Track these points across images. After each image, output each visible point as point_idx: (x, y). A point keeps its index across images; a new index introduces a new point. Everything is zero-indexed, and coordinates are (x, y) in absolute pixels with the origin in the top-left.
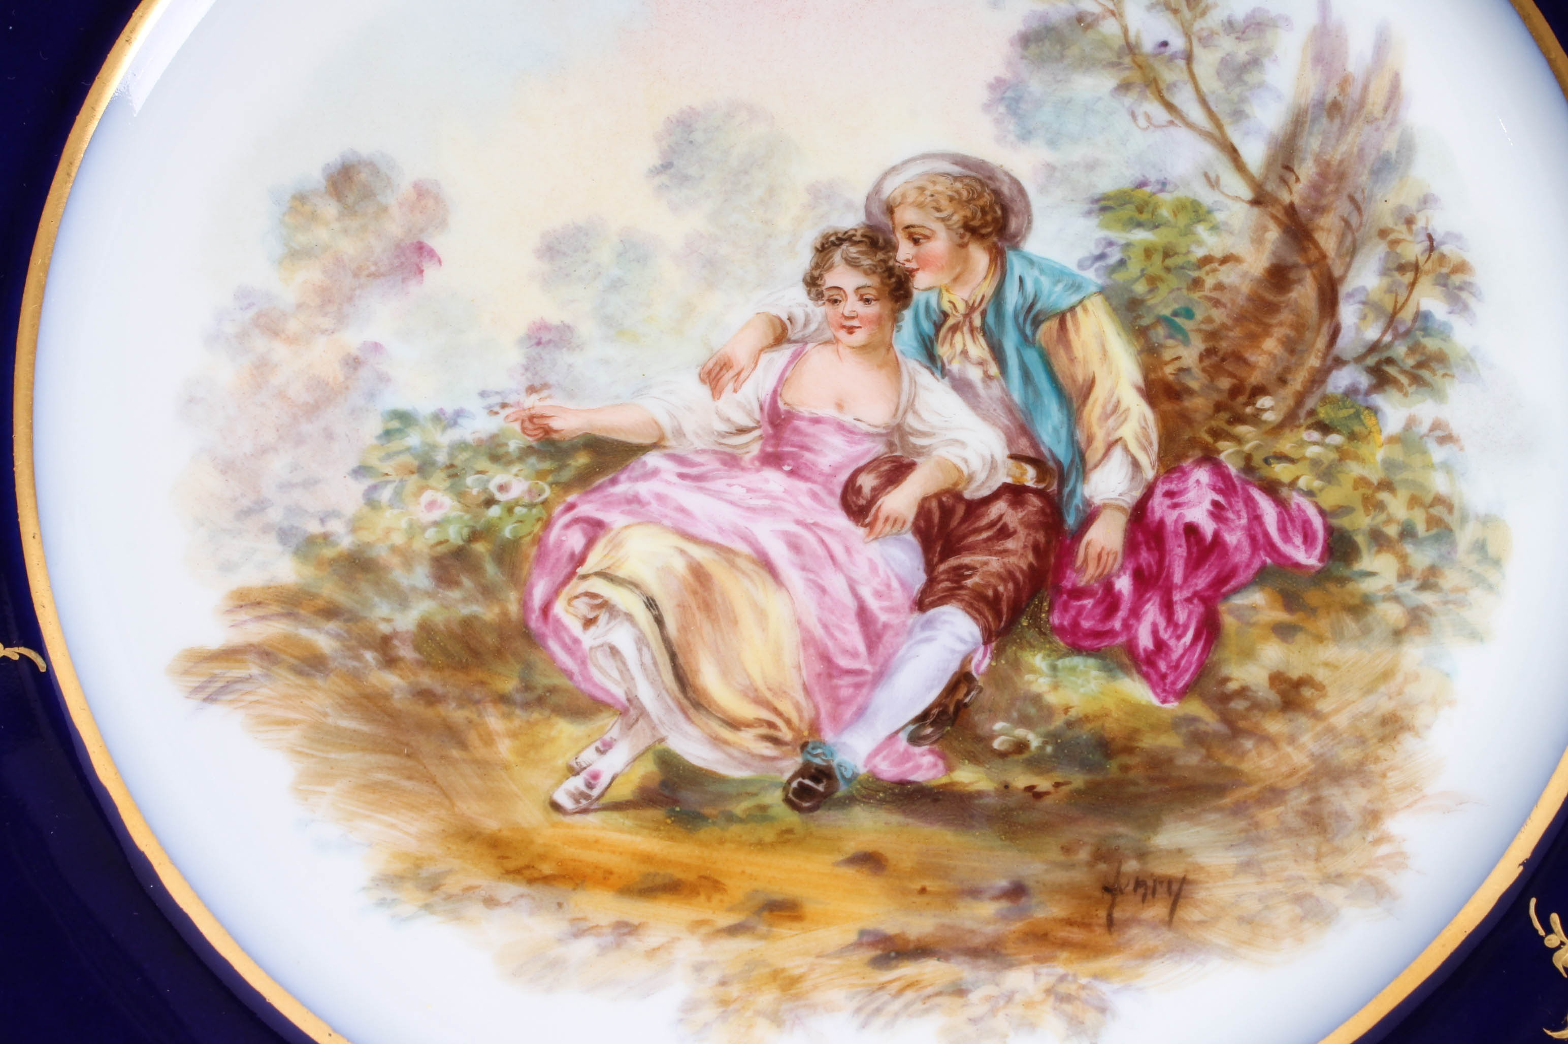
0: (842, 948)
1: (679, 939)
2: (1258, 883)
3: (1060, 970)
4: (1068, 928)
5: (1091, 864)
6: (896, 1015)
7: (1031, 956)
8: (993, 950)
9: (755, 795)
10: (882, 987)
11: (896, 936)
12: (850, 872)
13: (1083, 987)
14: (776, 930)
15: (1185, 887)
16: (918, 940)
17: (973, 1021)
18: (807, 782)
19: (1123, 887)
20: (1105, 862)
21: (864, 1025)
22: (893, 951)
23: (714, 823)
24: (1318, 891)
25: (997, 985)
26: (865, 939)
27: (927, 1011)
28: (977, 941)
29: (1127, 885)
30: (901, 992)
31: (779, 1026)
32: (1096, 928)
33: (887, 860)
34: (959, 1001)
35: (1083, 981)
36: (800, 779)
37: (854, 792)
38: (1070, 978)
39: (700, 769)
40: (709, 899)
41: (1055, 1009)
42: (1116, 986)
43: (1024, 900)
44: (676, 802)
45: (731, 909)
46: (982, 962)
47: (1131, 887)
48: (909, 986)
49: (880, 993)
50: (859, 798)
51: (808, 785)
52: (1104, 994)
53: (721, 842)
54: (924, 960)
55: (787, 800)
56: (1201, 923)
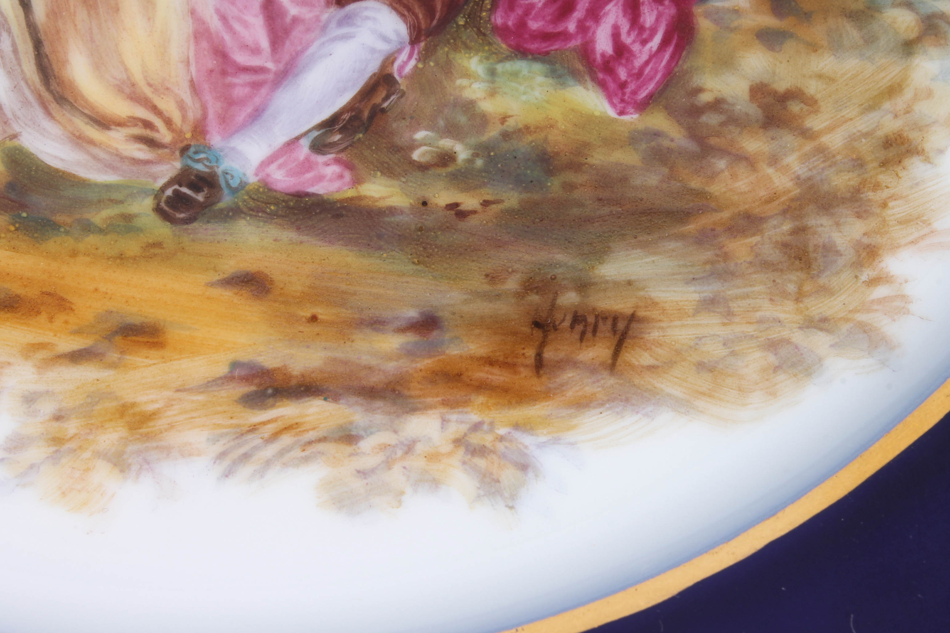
0: (209, 382)
1: (9, 364)
2: (724, 324)
3: (474, 417)
4: (487, 368)
5: (520, 295)
6: (268, 463)
7: (439, 399)
8: (394, 390)
9: (121, 202)
10: (253, 429)
11: (275, 370)
12: (227, 294)
13: (501, 439)
14: (129, 358)
15: (634, 325)
16: (303, 376)
17: (362, 473)
18: (185, 190)
19: (557, 323)
20: (537, 293)
21: (227, 474)
22: (270, 387)
23: (67, 233)
24: (798, 337)
25: (396, 432)
26: (237, 373)
27: (306, 460)
28: (374, 379)
29: (563, 320)
30: (275, 436)
31: (122, 471)
32: (522, 369)
33: (272, 282)
34: (348, 449)
35: (502, 431)
36: (176, 187)
37: (240, 204)
38: (486, 427)
39: (57, 171)
40: (51, 319)
41: (464, 463)
42: (542, 439)
43: (435, 333)
44: (23, 206)
45: (78, 332)
46: (379, 403)
47: (567, 324)
48: (287, 429)
49: (250, 436)
50: (245, 210)
51: (185, 194)
52: (526, 447)
53: (74, 254)
54: (307, 399)
55: (158, 210)
56: (651, 368)
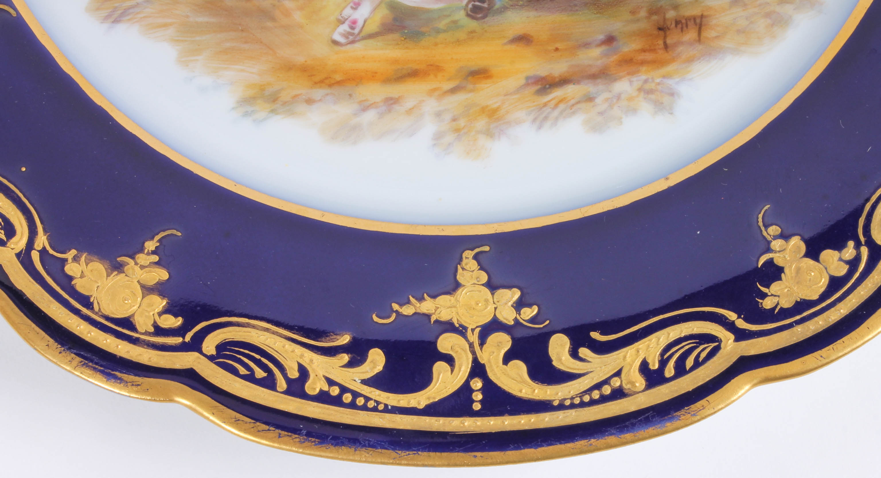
0: (518, 88)
1: (423, 101)
2: (744, 10)
3: (644, 77)
4: (643, 54)
5: (648, 18)
6: (557, 119)
7: (626, 72)
8: (604, 73)
9: (449, 16)
10: (545, 105)
11: (546, 76)
12: (513, 47)
13: (659, 84)
14: (478, 86)
15: (704, 19)
16: (560, 76)
17: (601, 113)
18: (477, 3)
19: (669, 26)
20: (656, 15)
21: (540, 127)
22: (548, 84)
23: (429, 35)
24: (778, 9)
25: (610, 92)
26: (530, 81)
27: (574, 113)
28: (594, 70)
29: (671, 24)
30: (556, 106)
31: (491, 137)
32: (659, 51)
33: (532, 37)
34: (592, 104)
35: (658, 80)
36: (473, 3)
37: (505, 4)
38: (650, 80)
39: (414, 7)
40: (436, 76)
41: (645, 98)
42: (677, 80)
43: (615, 43)
44: (404, 28)
45: (449, 79)
46: (599, 81)
47: (673, 25)
48: (561, 101)
49: (545, 109)
50: (508, 6)
51: (477, 5)
52: (671, 85)
53: (436, 44)
54: (566, 86)
55: (468, 15)
56: (717, 37)
